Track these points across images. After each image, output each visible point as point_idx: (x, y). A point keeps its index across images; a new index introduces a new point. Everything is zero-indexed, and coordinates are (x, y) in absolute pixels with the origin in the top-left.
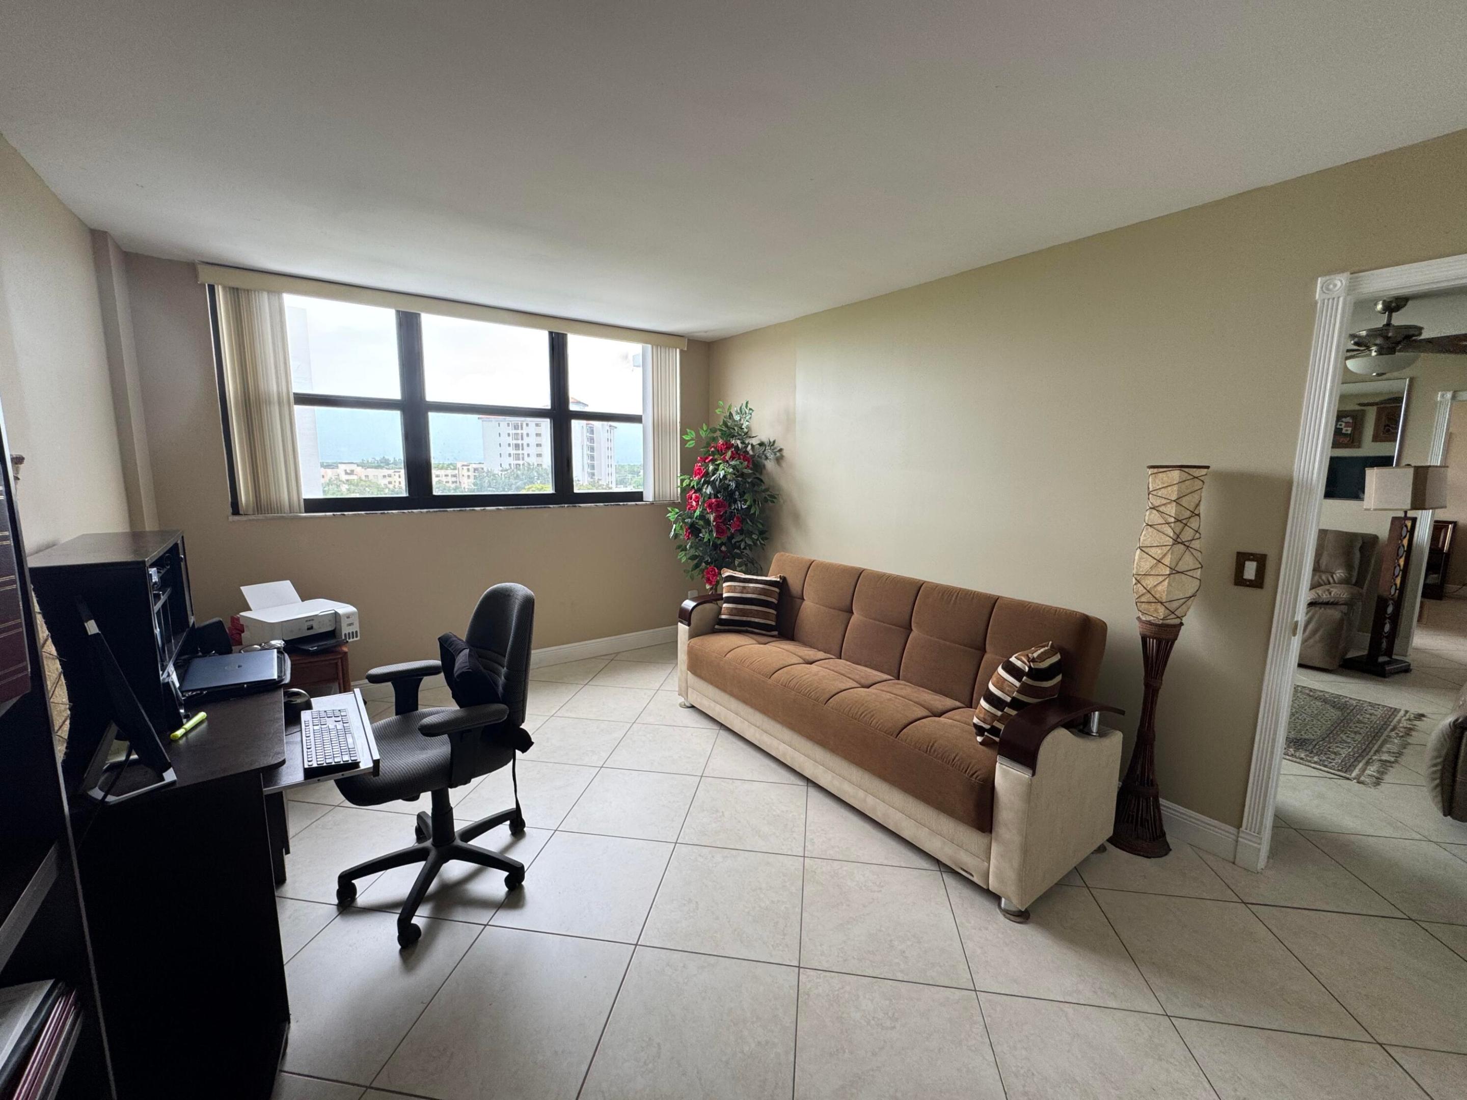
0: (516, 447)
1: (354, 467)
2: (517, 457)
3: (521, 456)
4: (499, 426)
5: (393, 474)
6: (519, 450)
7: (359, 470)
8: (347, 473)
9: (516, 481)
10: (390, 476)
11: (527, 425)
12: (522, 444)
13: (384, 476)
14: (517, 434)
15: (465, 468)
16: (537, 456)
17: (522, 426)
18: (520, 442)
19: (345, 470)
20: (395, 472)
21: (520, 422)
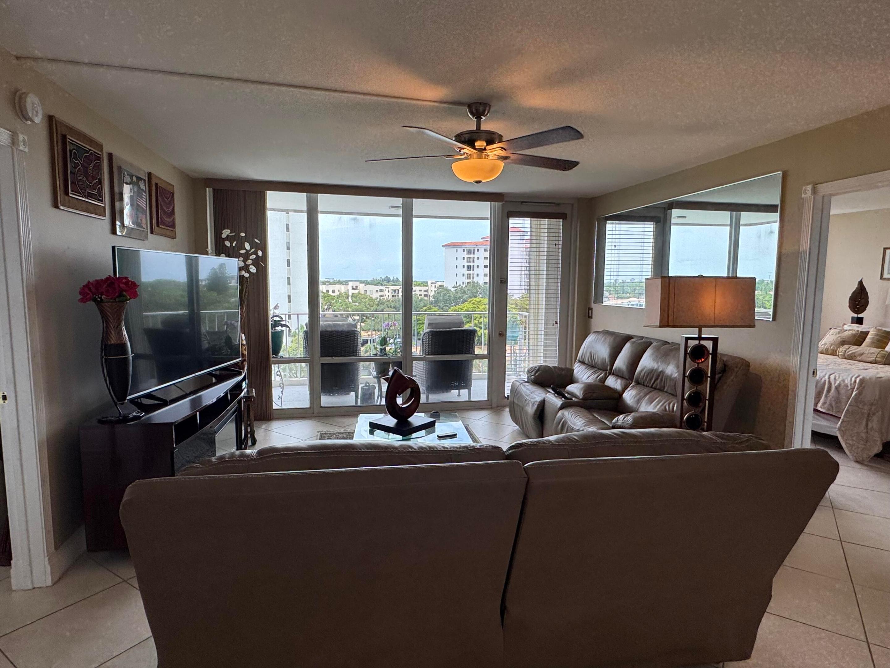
0: (468, 268)
1: (357, 284)
2: (469, 277)
3: (472, 276)
4: (457, 252)
5: (384, 290)
6: (471, 270)
7: (361, 287)
8: (353, 289)
9: (463, 295)
10: (381, 291)
11: (478, 250)
12: (473, 266)
13: (377, 291)
14: (470, 258)
15: (433, 285)
16: (484, 276)
17: (474, 251)
18: (472, 264)
19: (352, 286)
20: (386, 288)
21: (472, 249)
